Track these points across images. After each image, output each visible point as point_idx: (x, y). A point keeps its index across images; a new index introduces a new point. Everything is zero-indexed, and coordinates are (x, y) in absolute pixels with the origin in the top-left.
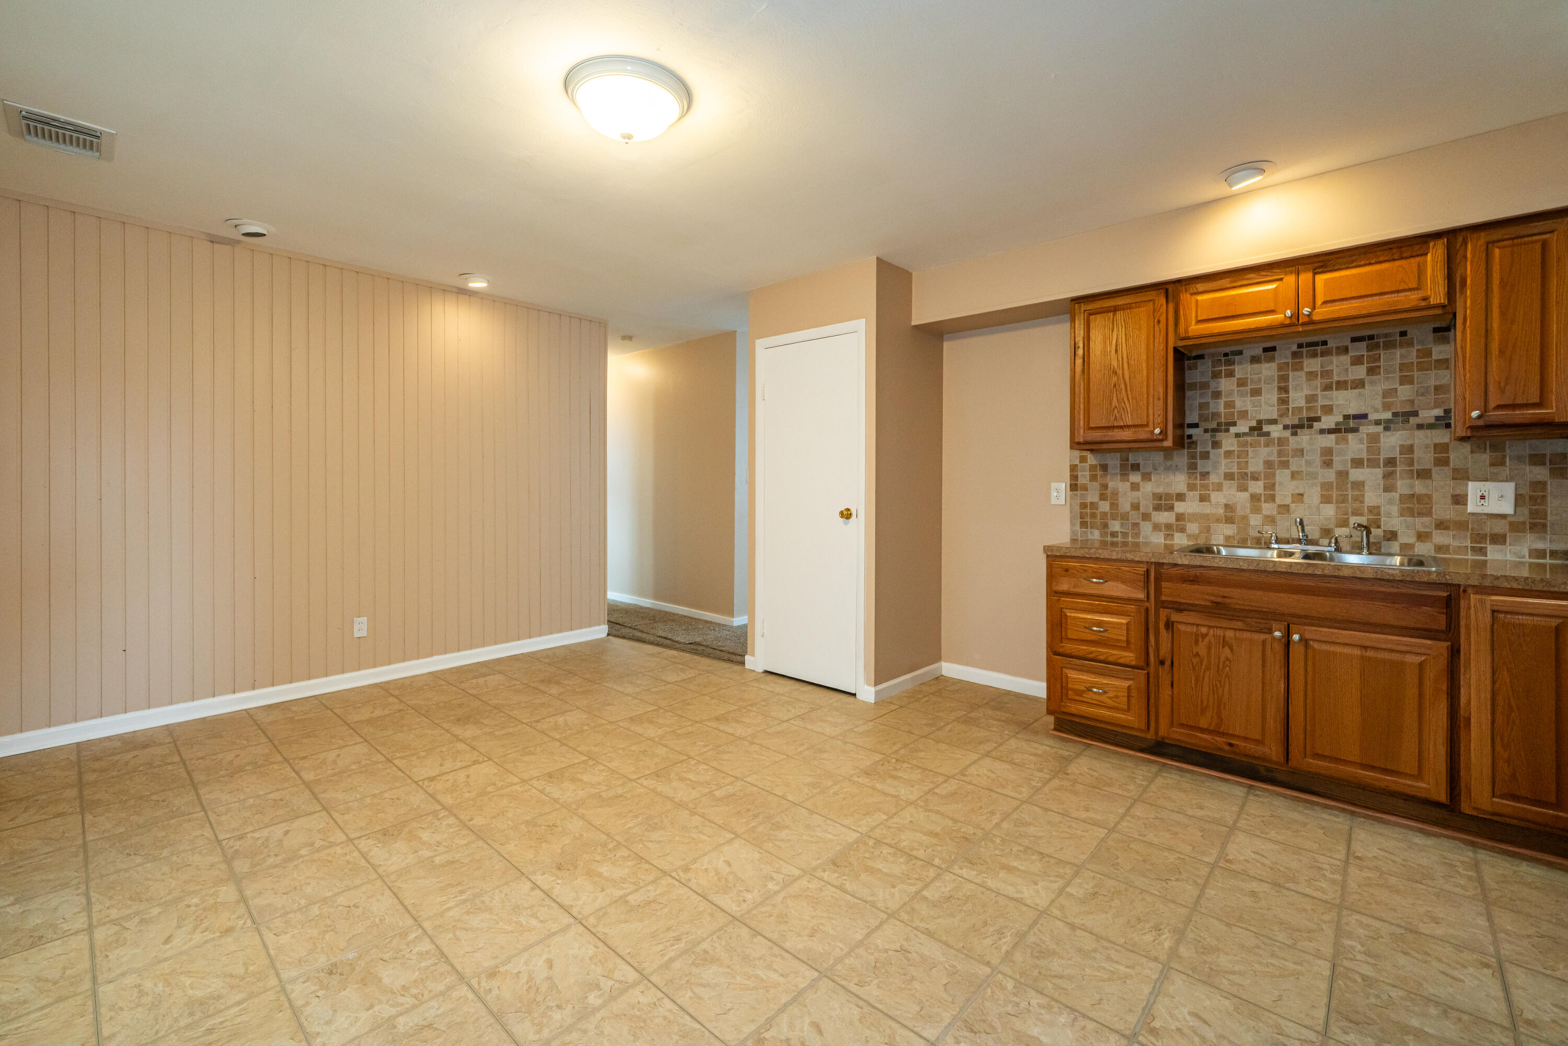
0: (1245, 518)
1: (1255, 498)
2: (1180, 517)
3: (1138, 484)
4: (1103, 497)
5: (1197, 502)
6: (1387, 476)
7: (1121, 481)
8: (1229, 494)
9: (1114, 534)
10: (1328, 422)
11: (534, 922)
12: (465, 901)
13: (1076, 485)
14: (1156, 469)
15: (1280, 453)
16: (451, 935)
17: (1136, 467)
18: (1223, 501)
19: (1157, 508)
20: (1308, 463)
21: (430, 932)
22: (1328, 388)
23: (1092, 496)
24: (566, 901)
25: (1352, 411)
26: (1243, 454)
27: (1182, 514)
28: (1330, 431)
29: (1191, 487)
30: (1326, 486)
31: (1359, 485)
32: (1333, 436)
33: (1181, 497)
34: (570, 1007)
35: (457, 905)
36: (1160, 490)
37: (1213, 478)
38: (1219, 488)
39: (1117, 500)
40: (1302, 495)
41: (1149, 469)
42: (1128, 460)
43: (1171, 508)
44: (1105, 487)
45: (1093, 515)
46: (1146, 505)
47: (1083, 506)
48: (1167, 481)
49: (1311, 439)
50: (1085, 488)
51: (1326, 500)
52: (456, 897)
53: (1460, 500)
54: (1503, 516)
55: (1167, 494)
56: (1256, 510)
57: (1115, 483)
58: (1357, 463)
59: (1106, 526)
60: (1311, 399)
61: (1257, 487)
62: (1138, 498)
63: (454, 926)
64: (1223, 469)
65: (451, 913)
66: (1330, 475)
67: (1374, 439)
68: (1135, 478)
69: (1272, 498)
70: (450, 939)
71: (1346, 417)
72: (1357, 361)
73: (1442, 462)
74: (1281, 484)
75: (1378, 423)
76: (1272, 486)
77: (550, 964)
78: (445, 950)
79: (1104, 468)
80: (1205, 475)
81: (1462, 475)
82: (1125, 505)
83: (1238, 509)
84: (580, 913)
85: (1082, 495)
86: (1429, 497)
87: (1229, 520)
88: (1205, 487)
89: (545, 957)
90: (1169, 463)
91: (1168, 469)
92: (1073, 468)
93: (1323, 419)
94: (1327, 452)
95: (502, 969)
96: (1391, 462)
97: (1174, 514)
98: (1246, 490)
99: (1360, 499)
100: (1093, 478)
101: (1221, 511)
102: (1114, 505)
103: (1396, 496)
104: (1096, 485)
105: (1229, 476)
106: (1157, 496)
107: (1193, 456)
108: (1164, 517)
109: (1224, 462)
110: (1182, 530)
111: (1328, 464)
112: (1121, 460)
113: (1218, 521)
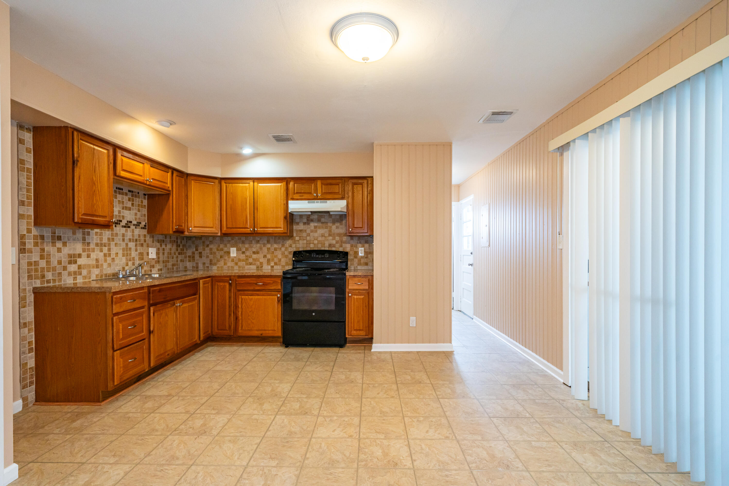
0: (102, 265)
1: (105, 255)
2: (80, 267)
3: (61, 248)
4: (42, 257)
5: (86, 258)
6: (136, 245)
7: (52, 246)
8: (97, 254)
9: (48, 282)
10: (124, 223)
11: (424, 446)
12: (447, 470)
13: (24, 249)
14: (69, 240)
15: (112, 235)
16: (458, 458)
17: (59, 238)
18: (95, 257)
19: (70, 263)
20: (119, 239)
21: (466, 463)
22: (123, 209)
23: (35, 257)
24: (406, 448)
25: (129, 220)
26: (101, 234)
27: (81, 265)
28: (125, 227)
29: (84, 251)
30: (123, 250)
31: (130, 249)
32: (124, 229)
33: (80, 256)
34: (429, 420)
35: (451, 470)
36: (71, 252)
37: (92, 246)
38: (93, 250)
39: (50, 259)
40: (117, 253)
41: (66, 240)
42: (55, 233)
43: (75, 262)
44: (43, 250)
45: (36, 270)
46: (65, 260)
47: (30, 264)
48: (73, 247)
49: (119, 229)
50: (30, 251)
51: (123, 256)
52: (451, 475)
53: (148, 254)
54: (154, 259)
55: (74, 254)
56: (106, 261)
57: (48, 248)
58: (130, 240)
59: (43, 276)
60: (119, 212)
61: (105, 250)
62: (61, 257)
63: (455, 461)
64: (95, 242)
65: (455, 467)
66: (123, 245)
67: (133, 231)
68: (59, 244)
69: (110, 255)
70: (459, 456)
71: (128, 221)
72: (129, 200)
73: (145, 241)
74: (112, 248)
75: (134, 225)
76: (109, 250)
77: (427, 432)
78: (461, 453)
79: (42, 237)
80: (89, 244)
81: (148, 246)
82: (54, 262)
83: (100, 261)
84: (405, 441)
85: (28, 256)
86: (143, 253)
87: (97, 267)
88: (89, 250)
89: (427, 434)
90: (74, 236)
91: (74, 240)
92: (22, 237)
93: (123, 221)
94: (123, 235)
95: (444, 437)
96: (136, 240)
97: (77, 265)
98: (102, 252)
99: (130, 255)
100: (36, 244)
101: (94, 262)
102: (48, 263)
103: (137, 252)
104: (38, 249)
105: (97, 245)
106: (70, 256)
107: (84, 234)
108: (73, 268)
109: (95, 237)
110: (80, 274)
111: (123, 240)
112: (52, 233)
113: (93, 267)
